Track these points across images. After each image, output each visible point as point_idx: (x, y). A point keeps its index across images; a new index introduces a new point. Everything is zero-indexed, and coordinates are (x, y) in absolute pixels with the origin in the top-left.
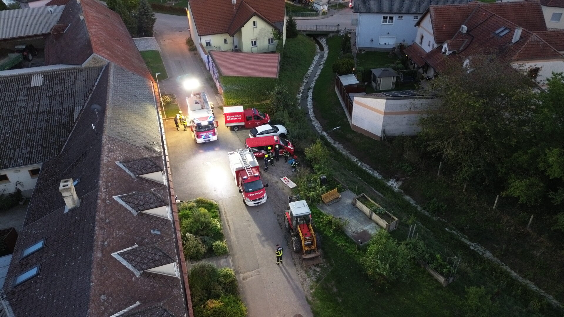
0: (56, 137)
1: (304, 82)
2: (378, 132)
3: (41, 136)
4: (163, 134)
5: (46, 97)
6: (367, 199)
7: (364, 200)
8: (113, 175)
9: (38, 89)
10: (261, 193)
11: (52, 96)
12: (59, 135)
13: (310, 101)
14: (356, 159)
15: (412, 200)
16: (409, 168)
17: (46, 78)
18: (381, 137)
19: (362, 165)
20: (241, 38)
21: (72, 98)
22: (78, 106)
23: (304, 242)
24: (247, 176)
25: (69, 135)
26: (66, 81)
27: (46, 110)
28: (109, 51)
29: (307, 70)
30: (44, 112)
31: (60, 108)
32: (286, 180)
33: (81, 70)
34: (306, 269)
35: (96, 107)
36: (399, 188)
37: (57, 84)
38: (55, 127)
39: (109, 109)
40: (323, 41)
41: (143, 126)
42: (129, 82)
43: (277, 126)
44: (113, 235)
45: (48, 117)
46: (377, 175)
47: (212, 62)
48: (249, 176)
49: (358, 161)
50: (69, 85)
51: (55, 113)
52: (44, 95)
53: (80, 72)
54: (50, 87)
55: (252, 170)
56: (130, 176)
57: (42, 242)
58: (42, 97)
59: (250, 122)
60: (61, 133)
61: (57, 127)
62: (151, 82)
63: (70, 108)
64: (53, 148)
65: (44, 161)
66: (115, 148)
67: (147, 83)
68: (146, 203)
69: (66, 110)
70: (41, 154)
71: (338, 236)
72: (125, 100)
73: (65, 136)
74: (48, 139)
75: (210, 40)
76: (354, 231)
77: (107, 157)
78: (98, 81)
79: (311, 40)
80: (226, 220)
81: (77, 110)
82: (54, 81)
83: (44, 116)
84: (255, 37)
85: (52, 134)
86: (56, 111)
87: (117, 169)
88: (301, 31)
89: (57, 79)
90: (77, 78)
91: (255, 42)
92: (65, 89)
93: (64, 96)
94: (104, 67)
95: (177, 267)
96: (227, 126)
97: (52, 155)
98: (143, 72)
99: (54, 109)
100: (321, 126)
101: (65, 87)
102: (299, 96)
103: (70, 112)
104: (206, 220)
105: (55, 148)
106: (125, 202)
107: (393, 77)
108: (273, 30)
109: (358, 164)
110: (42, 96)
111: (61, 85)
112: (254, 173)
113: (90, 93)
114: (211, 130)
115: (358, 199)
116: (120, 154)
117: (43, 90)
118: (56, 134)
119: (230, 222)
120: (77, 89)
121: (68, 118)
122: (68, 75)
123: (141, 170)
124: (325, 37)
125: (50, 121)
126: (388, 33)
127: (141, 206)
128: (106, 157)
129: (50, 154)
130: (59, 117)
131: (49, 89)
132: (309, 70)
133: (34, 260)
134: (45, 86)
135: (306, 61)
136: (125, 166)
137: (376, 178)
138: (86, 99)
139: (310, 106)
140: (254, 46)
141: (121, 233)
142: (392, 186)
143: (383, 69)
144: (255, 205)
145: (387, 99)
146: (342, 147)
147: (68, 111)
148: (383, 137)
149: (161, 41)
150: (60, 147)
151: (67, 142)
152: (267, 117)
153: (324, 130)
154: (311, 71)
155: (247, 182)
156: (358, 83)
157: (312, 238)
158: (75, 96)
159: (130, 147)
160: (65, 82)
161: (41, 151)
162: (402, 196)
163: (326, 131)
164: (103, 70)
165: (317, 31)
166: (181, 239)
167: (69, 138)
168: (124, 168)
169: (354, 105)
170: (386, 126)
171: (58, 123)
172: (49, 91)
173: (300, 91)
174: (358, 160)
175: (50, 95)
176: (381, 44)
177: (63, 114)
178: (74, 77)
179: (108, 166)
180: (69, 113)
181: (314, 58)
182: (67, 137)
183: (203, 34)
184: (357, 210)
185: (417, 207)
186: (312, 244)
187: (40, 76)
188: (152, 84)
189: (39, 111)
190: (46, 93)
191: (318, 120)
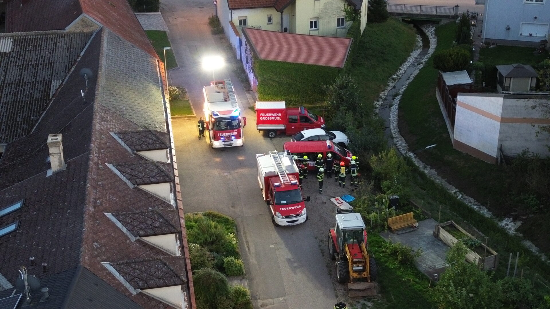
0: (26, 115)
1: (389, 86)
2: (493, 151)
3: (6, 112)
4: (169, 120)
5: (15, 66)
6: (456, 228)
7: (452, 229)
8: (106, 143)
9: (5, 56)
10: (298, 207)
11: (23, 65)
12: (30, 112)
13: (395, 112)
14: (455, 190)
15: (534, 246)
16: (535, 201)
17: (16, 43)
18: (497, 159)
19: (464, 199)
20: (294, 15)
21: (49, 70)
22: (57, 80)
23: (353, 267)
24: (281, 182)
25: (42, 114)
26: (42, 48)
27: (14, 82)
28: (101, 15)
29: (397, 69)
30: (12, 84)
31: (33, 80)
32: (338, 201)
33: (63, 36)
34: (351, 302)
35: (87, 71)
36: (517, 230)
37: (30, 51)
38: (24, 103)
39: (101, 78)
40: (430, 32)
41: (143, 105)
42: (126, 53)
43: (334, 132)
44: (106, 197)
45: (16, 90)
46: (485, 212)
47: (246, 45)
48: (282, 182)
49: (458, 193)
50: (46, 53)
51: (26, 85)
52: (12, 64)
53: (62, 37)
54: (22, 54)
55: (289, 178)
56: (126, 150)
57: (20, 203)
58: (10, 66)
59: (293, 126)
60: (32, 111)
61: (27, 103)
62: (156, 60)
63: (45, 82)
64: (21, 127)
65: (8, 141)
66: (109, 118)
67: (151, 60)
68: (146, 176)
69: (40, 83)
70: (5, 133)
71: (404, 269)
72: (122, 73)
73: (38, 114)
74: (15, 116)
75: (246, 17)
76: (431, 267)
77: (100, 124)
78: (84, 50)
79: (410, 28)
80: (245, 241)
81: (55, 84)
82: (26, 47)
83: (11, 89)
84: (316, 16)
85: (20, 110)
86: (27, 84)
87: (111, 139)
88: (394, 13)
89: (31, 44)
90: (57, 45)
91: (315, 22)
92: (41, 57)
93: (38, 66)
94: (95, 34)
95: (179, 250)
96: (260, 130)
97: (19, 136)
98: (145, 47)
99: (24, 81)
100: (407, 145)
101: (41, 55)
102: (378, 103)
103: (46, 86)
104: (218, 232)
105: (23, 128)
106: (120, 171)
107: (530, 79)
108: (346, 5)
109: (457, 197)
110: (9, 64)
111: (35, 53)
112: (291, 181)
113: (73, 65)
114: (235, 129)
115: (443, 227)
116: (115, 126)
117: (12, 57)
118: (26, 111)
119: (250, 244)
120: (56, 59)
121: (42, 93)
122: (46, 40)
123: (140, 145)
124: (434, 25)
125: (19, 96)
126: (536, 18)
127: (139, 178)
128: (98, 124)
129: (17, 134)
130: (31, 91)
131: (20, 56)
132: (400, 69)
133: (10, 219)
134: (14, 52)
135: (396, 57)
136: (120, 138)
137: (482, 216)
138: (67, 71)
139: (394, 117)
140: (313, 29)
141: (115, 199)
142: (506, 227)
143: (515, 65)
144: (287, 224)
145: (505, 97)
146: (436, 173)
147: (43, 85)
148: (499, 158)
149: (170, 19)
150: (30, 127)
151: (39, 121)
152: (321, 121)
153: (411, 149)
154: (403, 72)
155: (279, 190)
156: (471, 83)
157: (364, 260)
158: (53, 67)
159: (126, 122)
160: (41, 50)
161: (6, 130)
162: (521, 241)
163: (412, 152)
164: (93, 37)
165: (421, 15)
166: (185, 227)
167: (42, 117)
168: (119, 140)
169: (458, 108)
170: (505, 140)
171: (29, 99)
172: (19, 59)
173: (381, 98)
174: (458, 191)
175: (20, 64)
176: (523, 34)
177: (36, 88)
178: (54, 43)
179: (101, 134)
180: (44, 87)
181: (411, 54)
182: (40, 116)
183: (237, 7)
184: (440, 244)
185: (541, 256)
186: (364, 270)
187: (9, 40)
188: (157, 62)
189: (6, 82)
190: (15, 61)
191: (403, 136)
